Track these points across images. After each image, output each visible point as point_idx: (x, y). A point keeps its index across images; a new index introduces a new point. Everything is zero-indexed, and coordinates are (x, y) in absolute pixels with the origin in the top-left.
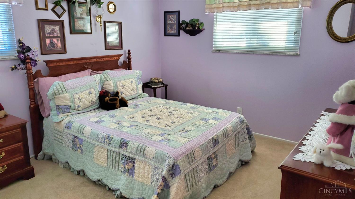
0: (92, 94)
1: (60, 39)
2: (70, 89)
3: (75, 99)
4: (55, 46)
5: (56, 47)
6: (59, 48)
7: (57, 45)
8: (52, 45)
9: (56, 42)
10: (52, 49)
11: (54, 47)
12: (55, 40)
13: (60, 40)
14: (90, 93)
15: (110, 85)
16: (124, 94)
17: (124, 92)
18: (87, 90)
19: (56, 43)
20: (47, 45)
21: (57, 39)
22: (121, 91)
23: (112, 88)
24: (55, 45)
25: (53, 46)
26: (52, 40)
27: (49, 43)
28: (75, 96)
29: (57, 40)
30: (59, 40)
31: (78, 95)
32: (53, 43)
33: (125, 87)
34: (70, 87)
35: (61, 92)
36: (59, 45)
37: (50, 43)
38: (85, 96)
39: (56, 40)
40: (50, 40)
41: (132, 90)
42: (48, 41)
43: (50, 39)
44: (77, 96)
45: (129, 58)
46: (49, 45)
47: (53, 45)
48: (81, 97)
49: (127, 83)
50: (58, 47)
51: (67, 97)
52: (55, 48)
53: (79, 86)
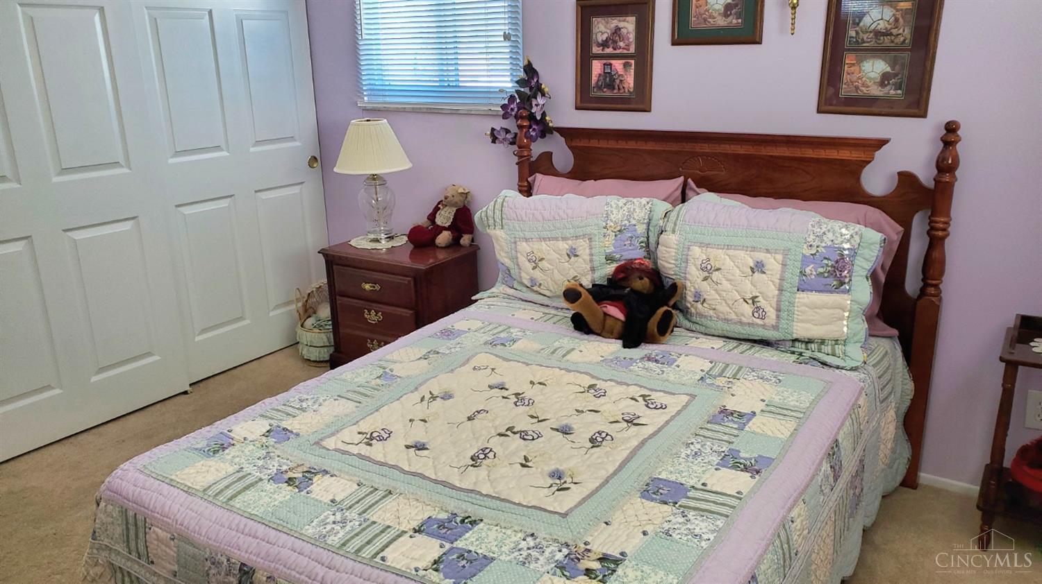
0: (580, 260)
1: (633, 62)
2: (514, 219)
3: (519, 255)
4: (617, 87)
5: (619, 89)
6: (627, 91)
7: (621, 81)
8: (608, 79)
9: (620, 73)
10: (607, 93)
11: (614, 89)
12: (618, 65)
13: (633, 67)
14: (572, 253)
15: (667, 249)
16: (705, 305)
17: (705, 297)
18: (564, 239)
19: (619, 76)
20: (594, 79)
21: (624, 61)
22: (697, 287)
23: (670, 263)
24: (618, 81)
25: (611, 86)
26: (611, 64)
27: (600, 75)
28: (518, 243)
29: (626, 65)
30: (631, 66)
31: (530, 246)
32: (613, 73)
33: (715, 275)
34: (514, 216)
35: (491, 222)
36: (630, 81)
37: (602, 73)
38: (554, 256)
39: (622, 66)
40: (604, 64)
41: (750, 302)
42: (597, 67)
43: (605, 61)
44: (524, 247)
45: (946, 166)
46: (598, 80)
47: (610, 80)
48: (540, 255)
49: (733, 263)
50: (624, 88)
51: (502, 240)
52: (615, 91)
53: (541, 219)
